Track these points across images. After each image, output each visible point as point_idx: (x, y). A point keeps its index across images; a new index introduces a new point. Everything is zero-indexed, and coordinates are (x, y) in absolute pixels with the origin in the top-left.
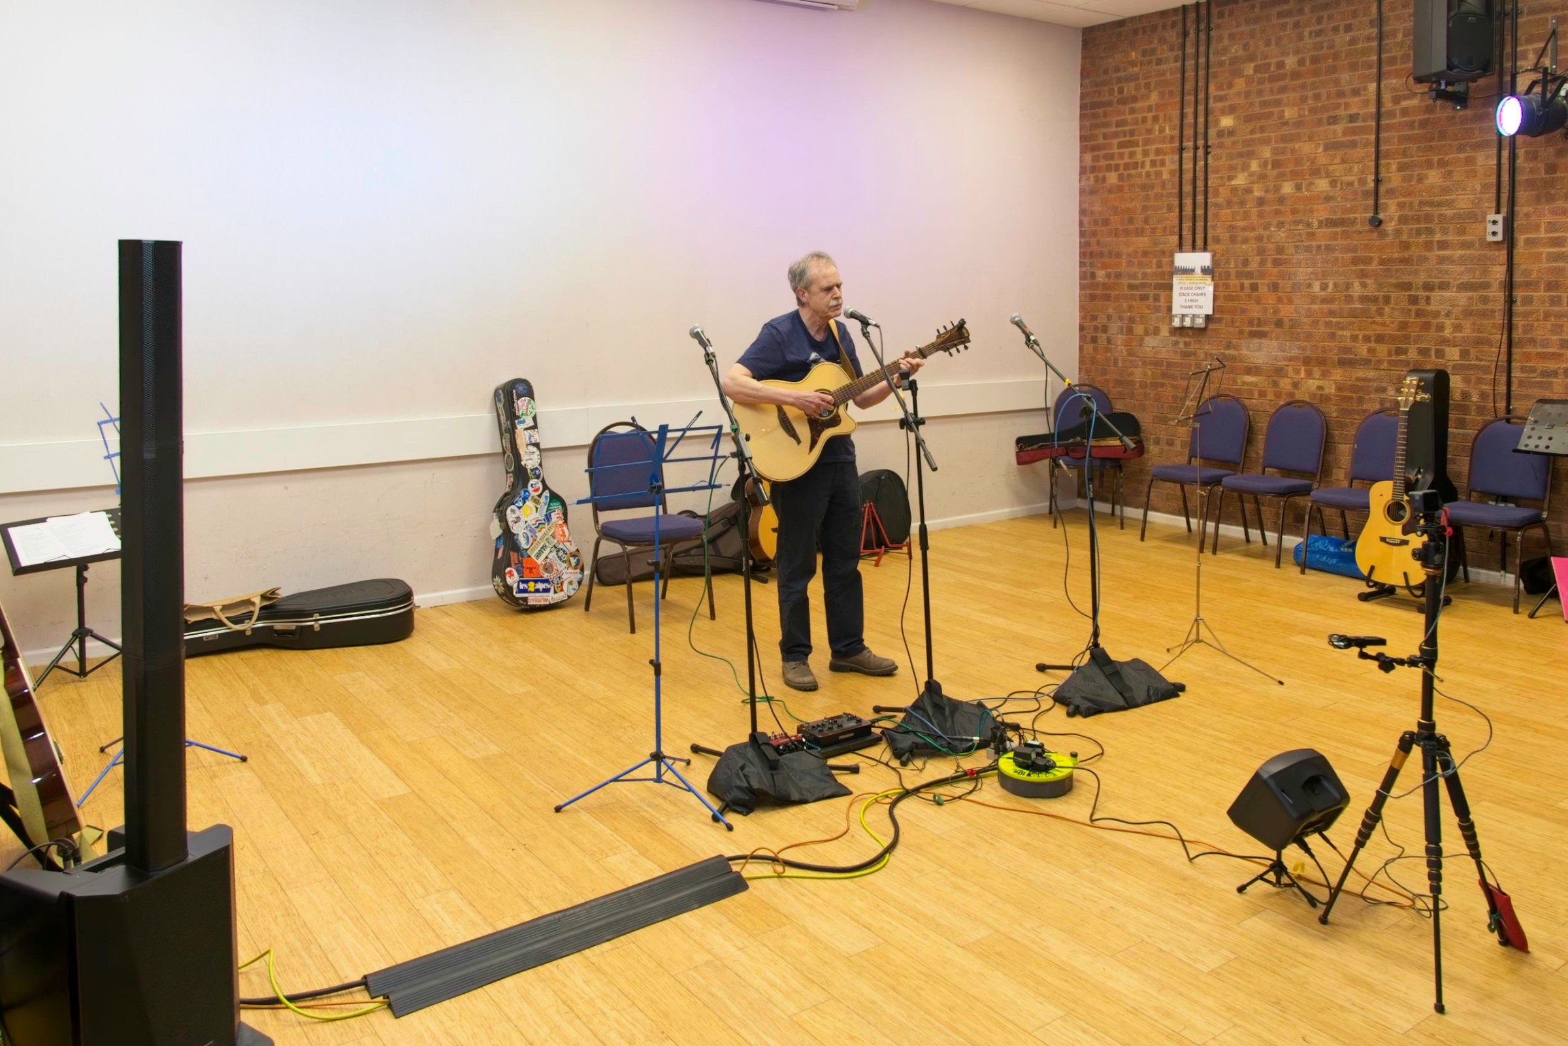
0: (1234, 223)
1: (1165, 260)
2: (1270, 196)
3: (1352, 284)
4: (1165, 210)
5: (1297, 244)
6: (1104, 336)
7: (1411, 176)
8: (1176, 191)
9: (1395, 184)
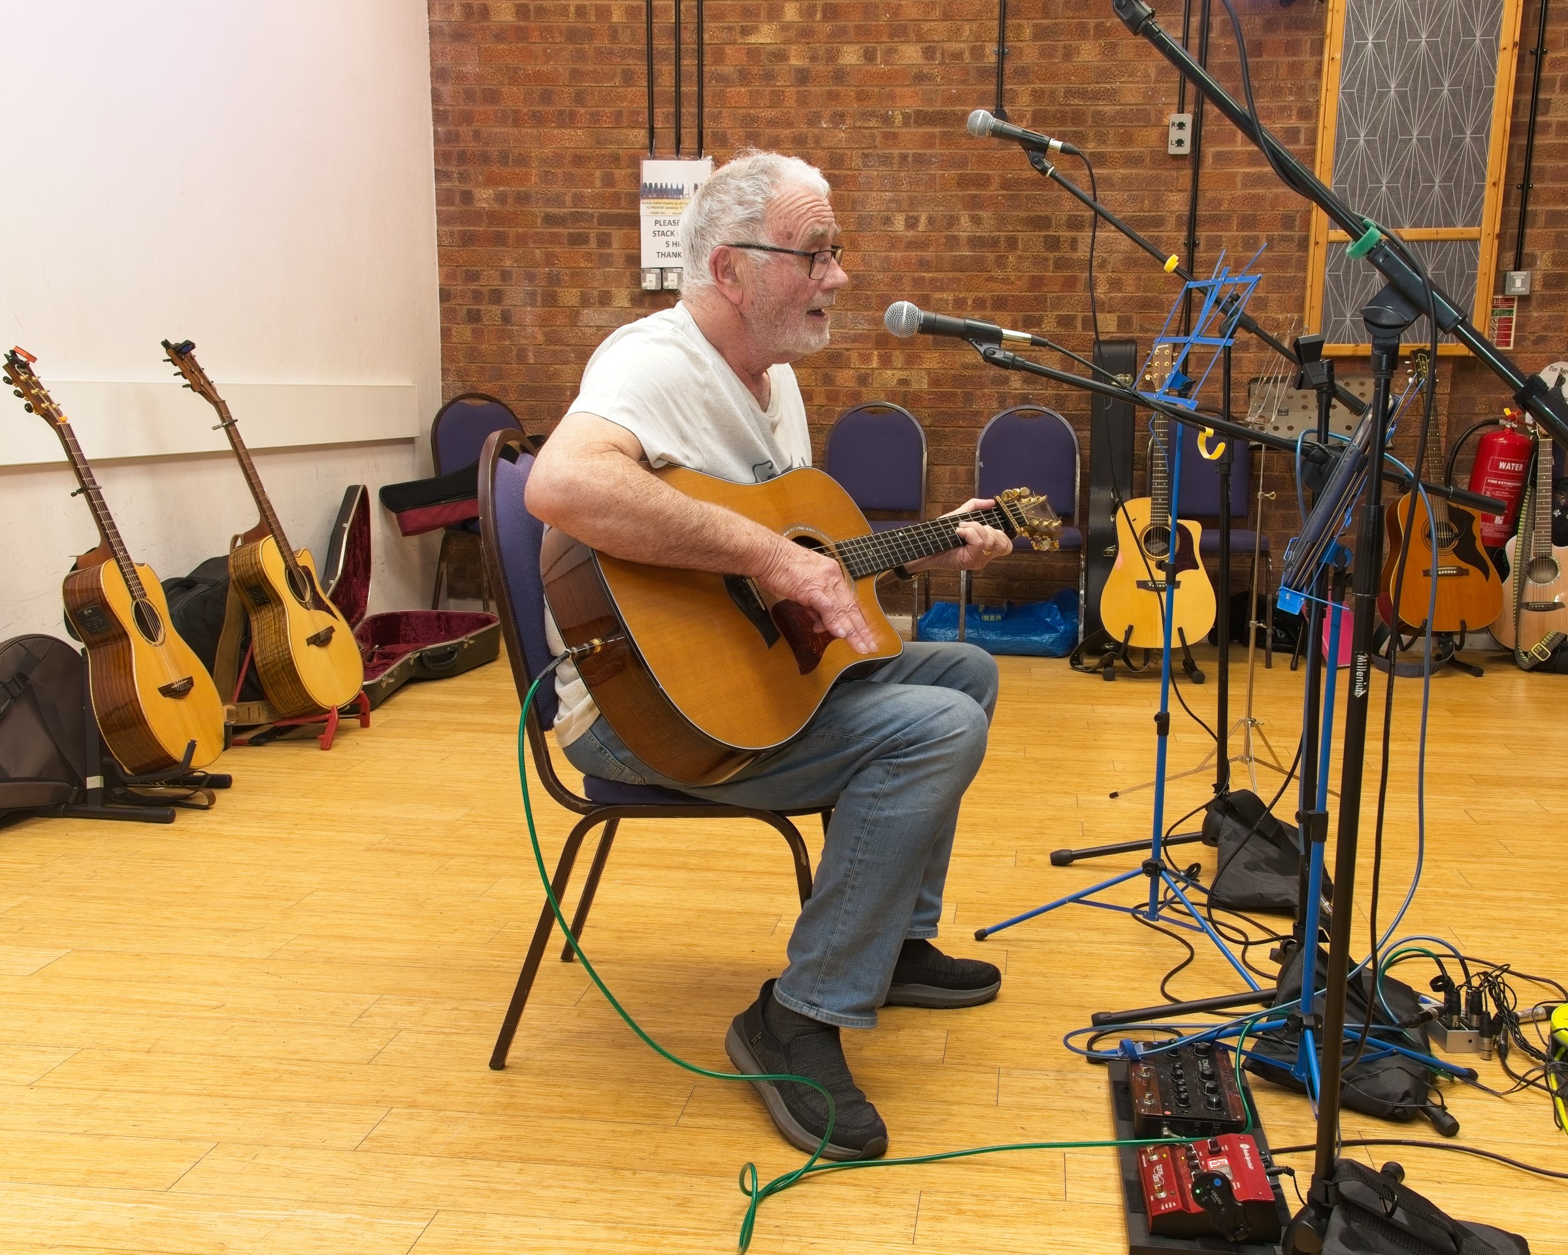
0: (752, 111)
1: (620, 173)
2: (820, 68)
3: (958, 219)
4: (617, 82)
5: (866, 152)
6: (496, 310)
7: (1054, 48)
8: (641, 46)
9: (1029, 60)
